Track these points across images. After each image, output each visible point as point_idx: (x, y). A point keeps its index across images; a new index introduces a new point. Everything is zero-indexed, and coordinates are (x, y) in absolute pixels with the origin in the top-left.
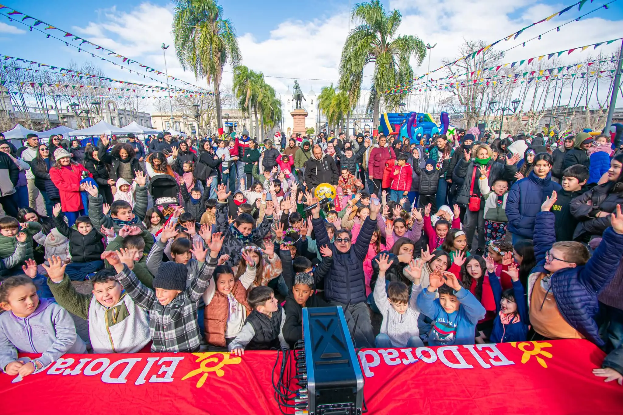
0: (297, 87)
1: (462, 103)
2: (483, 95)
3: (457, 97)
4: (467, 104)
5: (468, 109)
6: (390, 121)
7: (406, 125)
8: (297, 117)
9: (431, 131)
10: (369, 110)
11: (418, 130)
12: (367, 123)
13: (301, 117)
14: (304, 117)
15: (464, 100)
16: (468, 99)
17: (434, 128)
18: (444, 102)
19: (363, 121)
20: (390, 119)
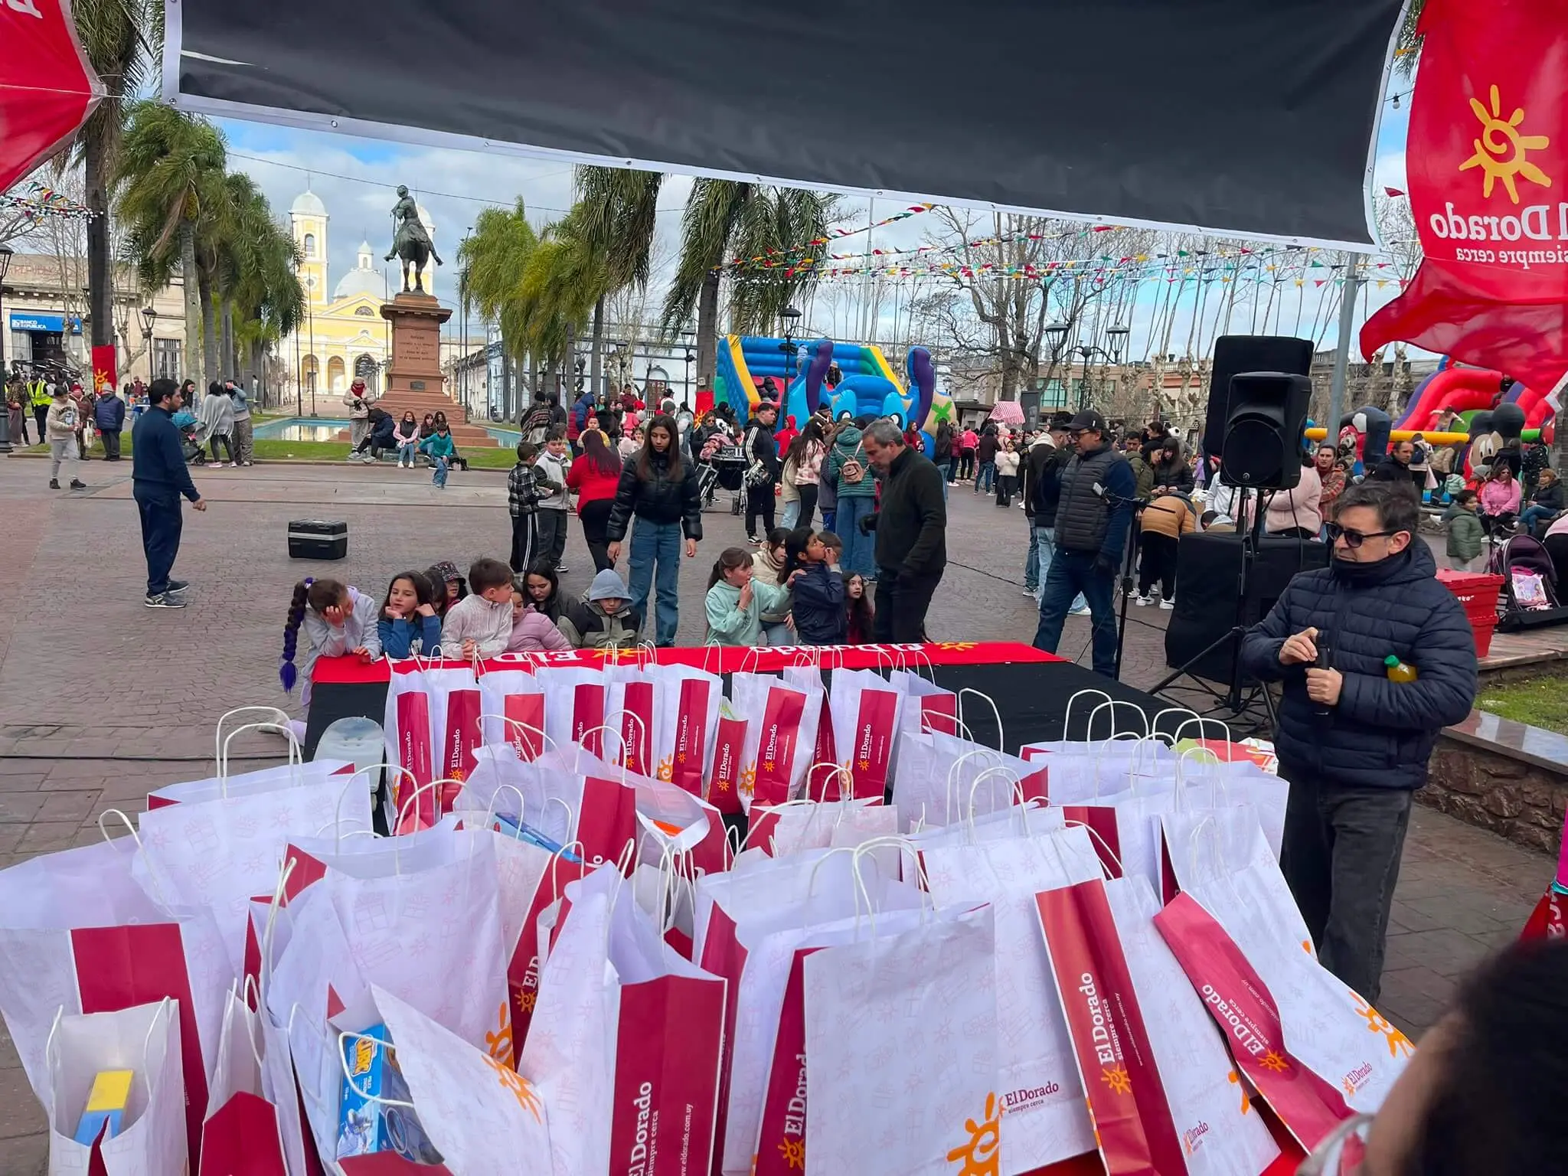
0: (408, 212)
1: (984, 318)
2: (1045, 296)
3: (966, 294)
4: (999, 322)
5: (1003, 336)
6: (748, 362)
7: (804, 381)
8: (408, 322)
9: (881, 406)
10: (673, 319)
11: (841, 400)
12: (655, 363)
13: (423, 324)
14: (432, 324)
15: (989, 310)
16: (1001, 306)
17: (889, 396)
18: (927, 307)
19: (641, 351)
20: (749, 355)
